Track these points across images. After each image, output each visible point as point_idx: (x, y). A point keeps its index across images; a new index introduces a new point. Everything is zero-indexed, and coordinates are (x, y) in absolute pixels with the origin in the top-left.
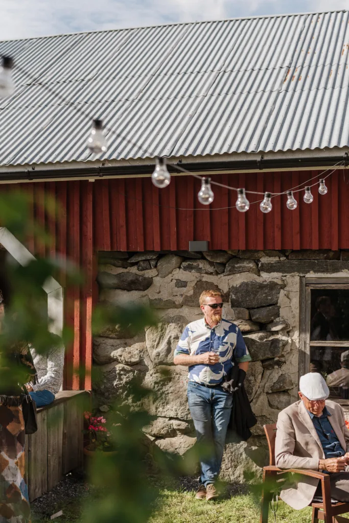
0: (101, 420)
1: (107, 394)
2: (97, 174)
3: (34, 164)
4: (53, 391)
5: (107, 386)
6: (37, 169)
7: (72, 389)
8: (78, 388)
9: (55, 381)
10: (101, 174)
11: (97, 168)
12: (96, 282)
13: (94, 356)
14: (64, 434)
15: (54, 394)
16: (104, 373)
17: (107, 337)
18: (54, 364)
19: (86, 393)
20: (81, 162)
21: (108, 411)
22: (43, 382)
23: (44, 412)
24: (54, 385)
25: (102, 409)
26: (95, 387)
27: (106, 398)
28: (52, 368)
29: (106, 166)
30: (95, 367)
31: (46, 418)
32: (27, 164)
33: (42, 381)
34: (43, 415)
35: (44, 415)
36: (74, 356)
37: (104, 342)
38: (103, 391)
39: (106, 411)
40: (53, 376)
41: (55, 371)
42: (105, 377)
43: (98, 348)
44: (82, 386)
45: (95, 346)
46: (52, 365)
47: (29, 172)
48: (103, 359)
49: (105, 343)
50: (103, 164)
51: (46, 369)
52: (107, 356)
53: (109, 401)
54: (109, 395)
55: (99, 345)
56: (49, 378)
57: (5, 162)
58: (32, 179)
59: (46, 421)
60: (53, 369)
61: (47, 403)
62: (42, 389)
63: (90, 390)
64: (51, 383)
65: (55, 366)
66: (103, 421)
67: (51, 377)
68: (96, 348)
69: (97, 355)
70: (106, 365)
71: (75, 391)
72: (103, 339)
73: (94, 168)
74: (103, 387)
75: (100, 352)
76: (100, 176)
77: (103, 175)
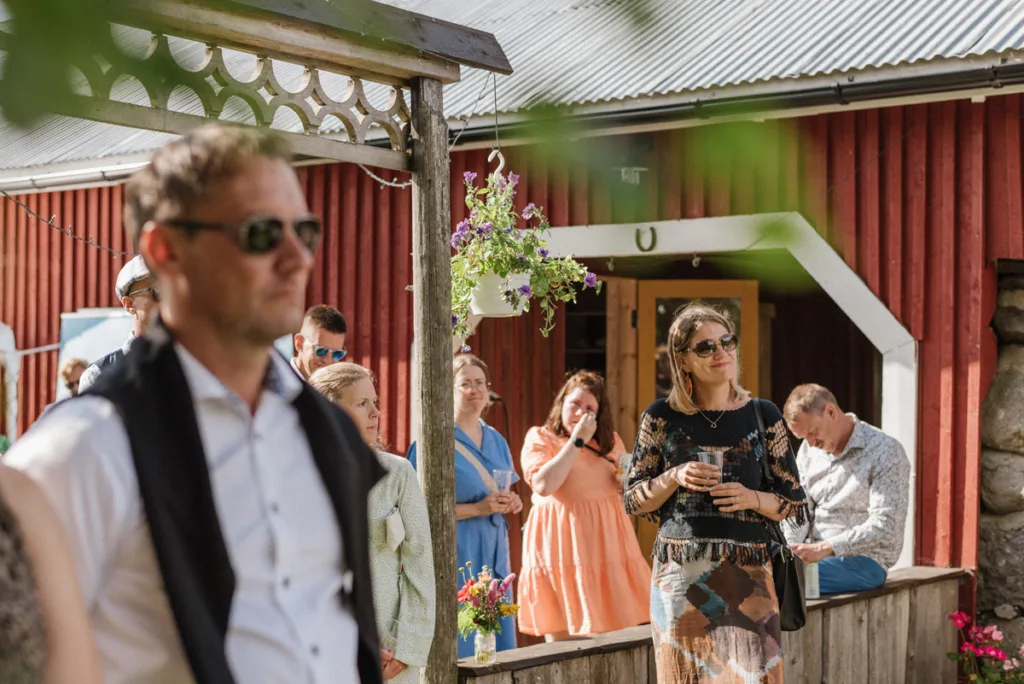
0: (992, 633)
1: (1011, 580)
2: (988, 83)
3: (853, 70)
4: (883, 560)
5: (1011, 561)
6: (859, 80)
7: (933, 565)
8: (947, 562)
9: (884, 538)
10: (998, 82)
11: (989, 69)
12: (991, 329)
13: (984, 494)
14: (909, 659)
15: (884, 567)
16: (1006, 532)
17: (1015, 453)
18: (883, 500)
19: (965, 576)
20: (953, 58)
21: (1015, 617)
22: (856, 537)
23: (862, 605)
24: (882, 546)
25: (1000, 611)
26: (986, 563)
27: (1009, 589)
28: (878, 507)
29: (1010, 63)
30: (986, 519)
31: (865, 618)
32: (837, 72)
33: (854, 534)
34: (857, 611)
35: (862, 612)
36: (938, 492)
37: (1007, 463)
38: (1002, 571)
39: (1010, 617)
40: (880, 525)
41: (885, 514)
42: (1008, 541)
43: (993, 476)
44: (955, 558)
45: (984, 472)
46: (879, 501)
47: (839, 88)
48: (1003, 502)
49: (1009, 466)
50: (1004, 61)
51: (866, 512)
52: (1011, 495)
53: (1016, 595)
54: (1017, 581)
55: (995, 470)
56: (870, 529)
57: (793, 70)
58: (846, 103)
59: (865, 625)
60: (881, 510)
61: (869, 586)
62: (855, 553)
63: (974, 568)
64: (874, 540)
65: (887, 503)
66: (997, 635)
67: (875, 527)
68: (987, 475)
69: (991, 492)
70: (1011, 515)
71: (941, 568)
72: (1006, 456)
73: (983, 70)
74: (1002, 563)
75: (997, 484)
76: (996, 87)
77: (1002, 85)
